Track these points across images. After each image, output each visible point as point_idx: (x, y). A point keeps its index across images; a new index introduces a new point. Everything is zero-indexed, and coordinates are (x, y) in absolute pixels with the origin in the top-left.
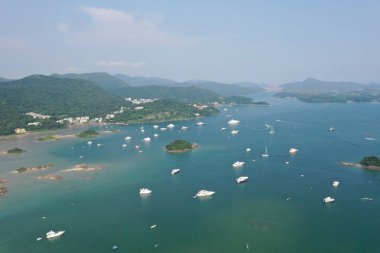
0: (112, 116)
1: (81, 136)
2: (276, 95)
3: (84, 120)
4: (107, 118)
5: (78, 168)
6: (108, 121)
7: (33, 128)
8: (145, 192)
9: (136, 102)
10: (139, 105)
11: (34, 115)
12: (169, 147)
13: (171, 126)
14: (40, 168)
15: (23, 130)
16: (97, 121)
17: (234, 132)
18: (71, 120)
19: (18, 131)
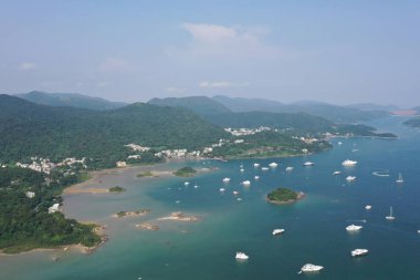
0: (210, 149)
1: (178, 174)
2: (406, 123)
3: (181, 153)
4: (205, 151)
5: (174, 217)
6: (206, 155)
7: (133, 162)
8: (241, 256)
9: (235, 133)
10: (239, 138)
11: (134, 147)
12: (271, 196)
13: (274, 165)
14: (138, 213)
15: (124, 163)
16: (195, 155)
17: (349, 178)
18: (168, 152)
19: (119, 164)
